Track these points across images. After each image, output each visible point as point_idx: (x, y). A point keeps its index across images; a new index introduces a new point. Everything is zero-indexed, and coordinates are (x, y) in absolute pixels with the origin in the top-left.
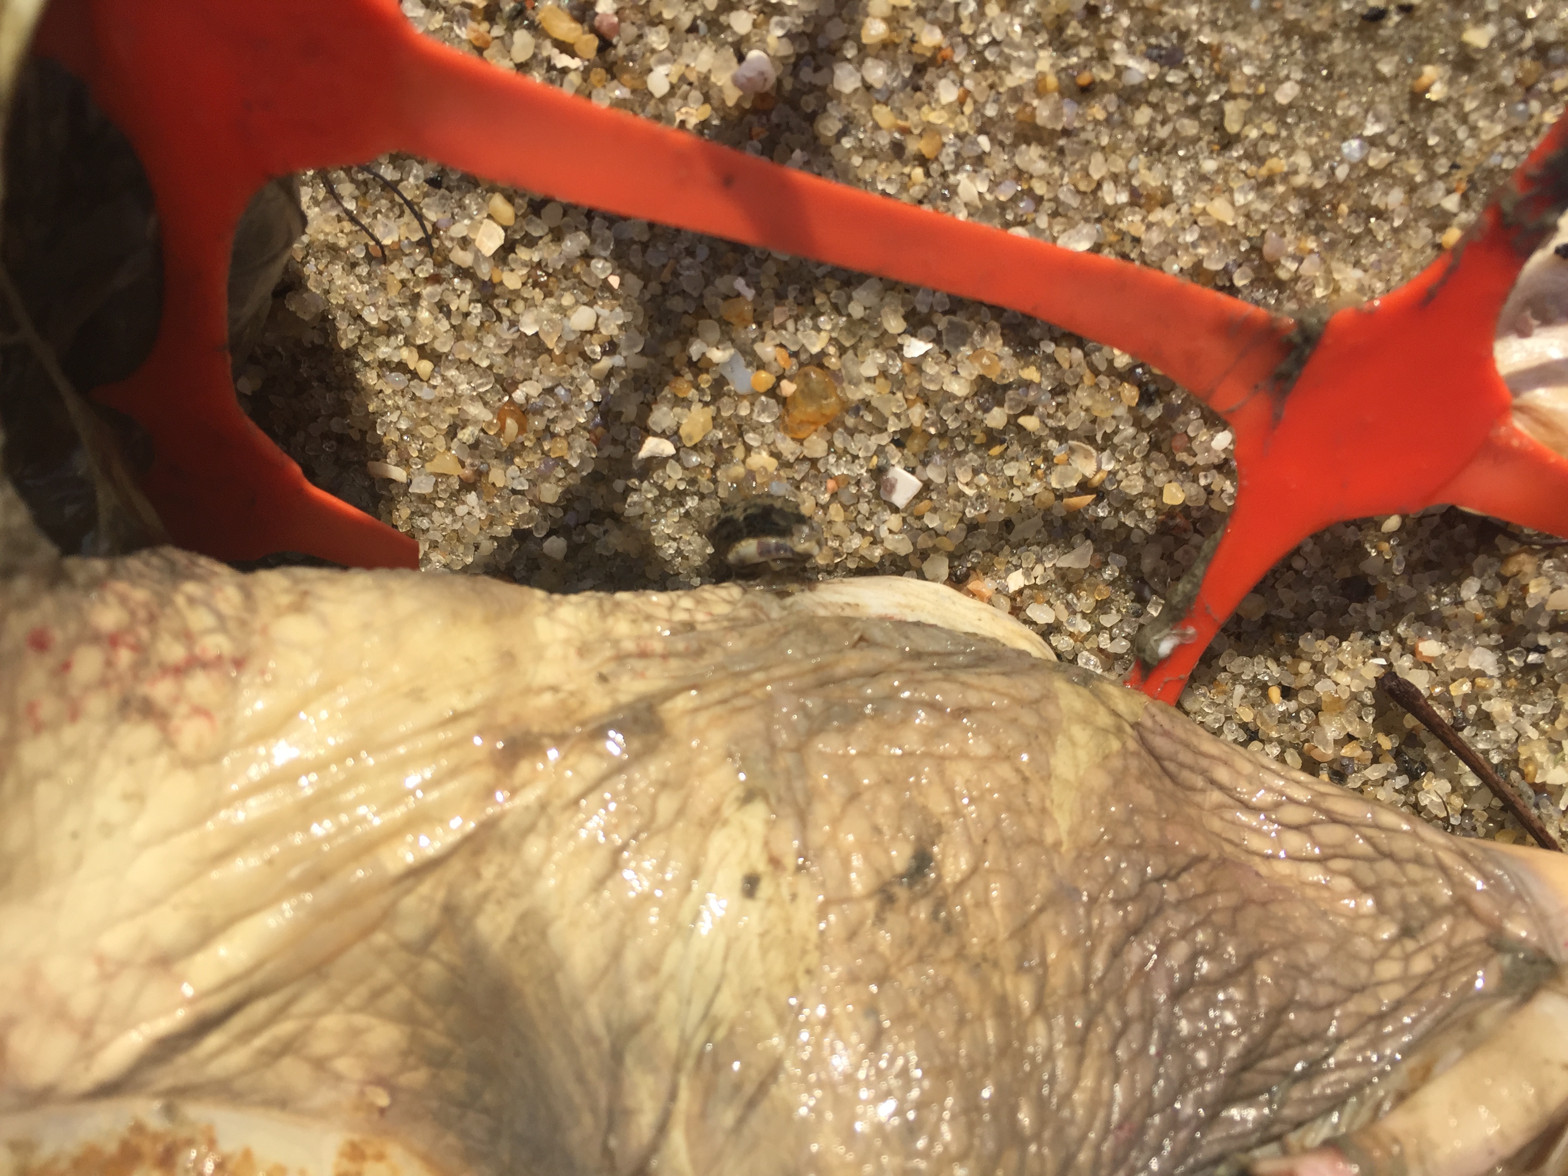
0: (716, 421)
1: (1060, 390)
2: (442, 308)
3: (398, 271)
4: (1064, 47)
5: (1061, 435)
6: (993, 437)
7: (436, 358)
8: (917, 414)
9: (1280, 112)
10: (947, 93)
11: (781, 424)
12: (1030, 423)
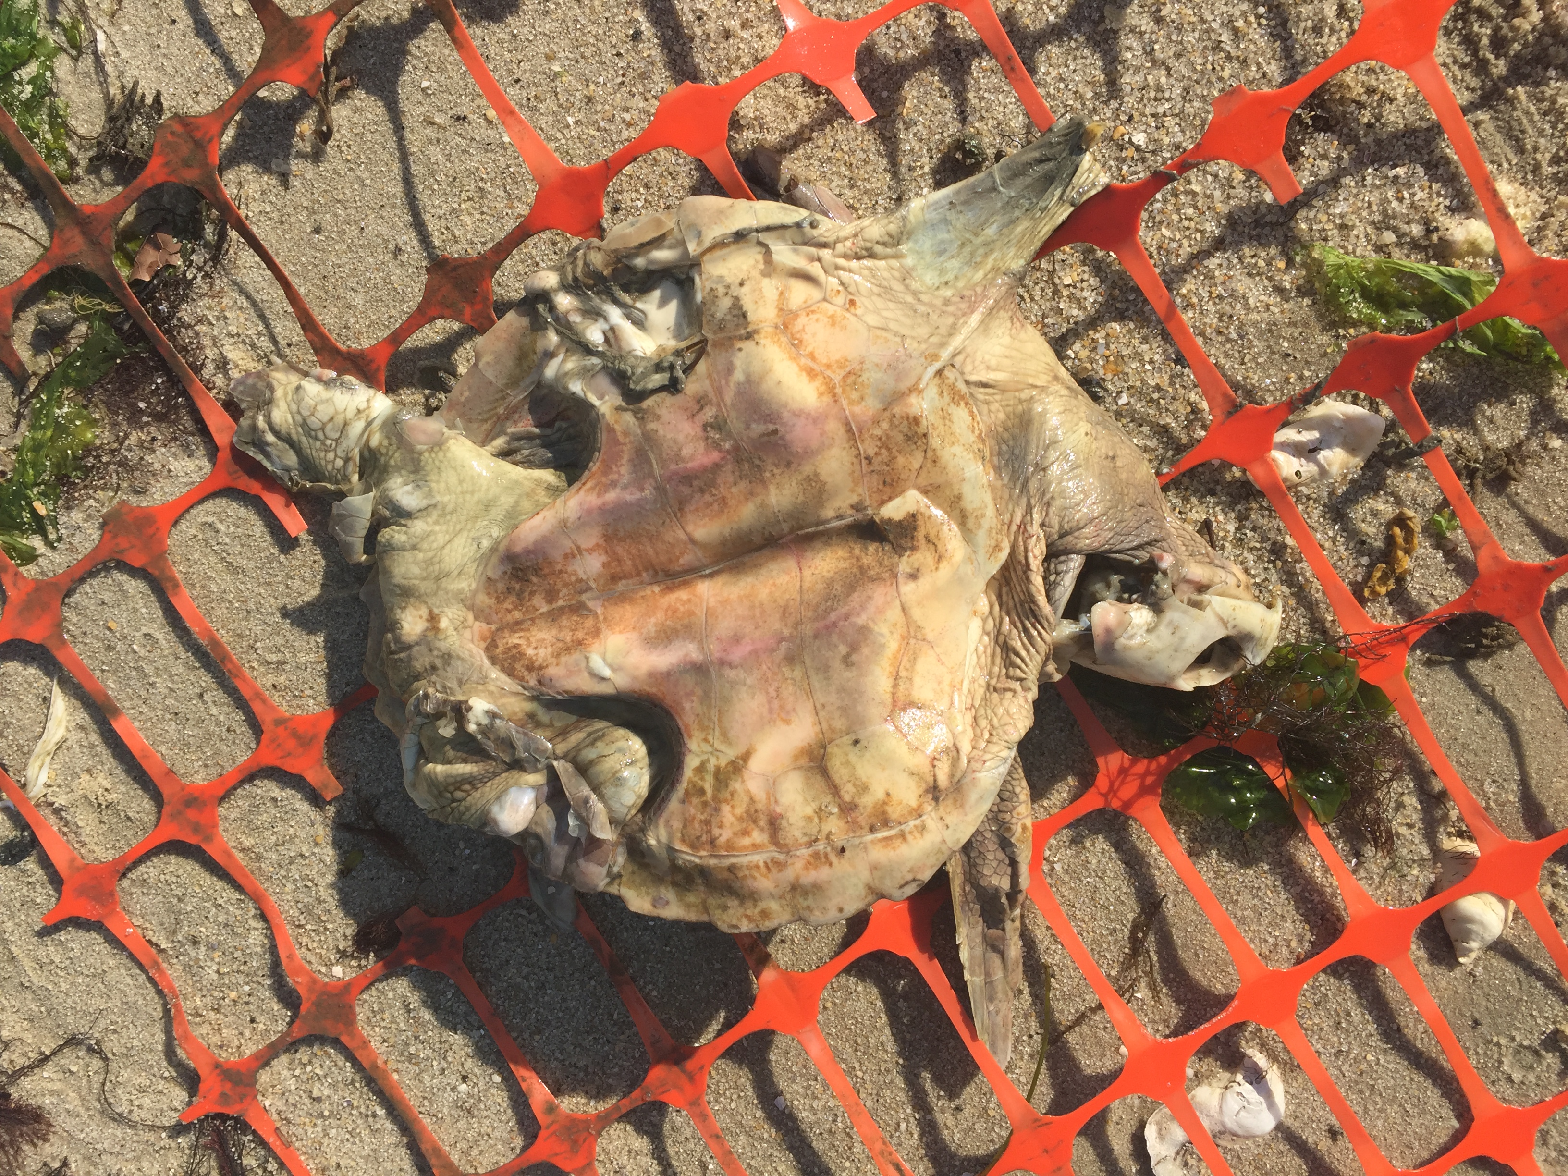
0: (1088, 357)
1: (1174, 398)
2: (1043, 290)
3: (1038, 274)
4: (1220, 320)
5: (1167, 410)
6: (1151, 400)
7: (1032, 299)
8: (1138, 383)
9: (1258, 364)
10: (1190, 314)
11: (1103, 366)
12: (1162, 402)
